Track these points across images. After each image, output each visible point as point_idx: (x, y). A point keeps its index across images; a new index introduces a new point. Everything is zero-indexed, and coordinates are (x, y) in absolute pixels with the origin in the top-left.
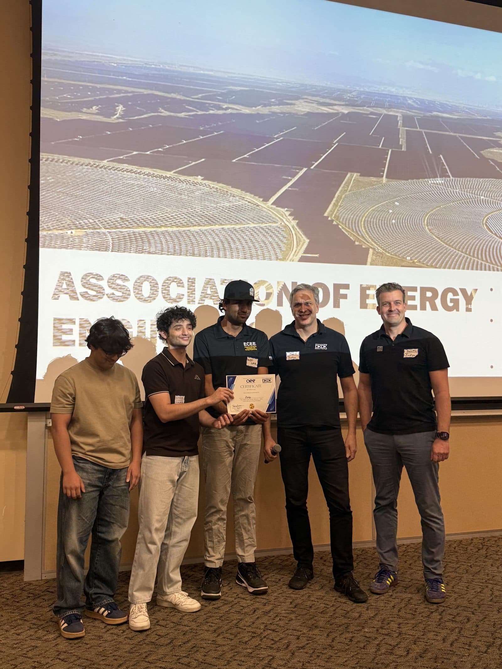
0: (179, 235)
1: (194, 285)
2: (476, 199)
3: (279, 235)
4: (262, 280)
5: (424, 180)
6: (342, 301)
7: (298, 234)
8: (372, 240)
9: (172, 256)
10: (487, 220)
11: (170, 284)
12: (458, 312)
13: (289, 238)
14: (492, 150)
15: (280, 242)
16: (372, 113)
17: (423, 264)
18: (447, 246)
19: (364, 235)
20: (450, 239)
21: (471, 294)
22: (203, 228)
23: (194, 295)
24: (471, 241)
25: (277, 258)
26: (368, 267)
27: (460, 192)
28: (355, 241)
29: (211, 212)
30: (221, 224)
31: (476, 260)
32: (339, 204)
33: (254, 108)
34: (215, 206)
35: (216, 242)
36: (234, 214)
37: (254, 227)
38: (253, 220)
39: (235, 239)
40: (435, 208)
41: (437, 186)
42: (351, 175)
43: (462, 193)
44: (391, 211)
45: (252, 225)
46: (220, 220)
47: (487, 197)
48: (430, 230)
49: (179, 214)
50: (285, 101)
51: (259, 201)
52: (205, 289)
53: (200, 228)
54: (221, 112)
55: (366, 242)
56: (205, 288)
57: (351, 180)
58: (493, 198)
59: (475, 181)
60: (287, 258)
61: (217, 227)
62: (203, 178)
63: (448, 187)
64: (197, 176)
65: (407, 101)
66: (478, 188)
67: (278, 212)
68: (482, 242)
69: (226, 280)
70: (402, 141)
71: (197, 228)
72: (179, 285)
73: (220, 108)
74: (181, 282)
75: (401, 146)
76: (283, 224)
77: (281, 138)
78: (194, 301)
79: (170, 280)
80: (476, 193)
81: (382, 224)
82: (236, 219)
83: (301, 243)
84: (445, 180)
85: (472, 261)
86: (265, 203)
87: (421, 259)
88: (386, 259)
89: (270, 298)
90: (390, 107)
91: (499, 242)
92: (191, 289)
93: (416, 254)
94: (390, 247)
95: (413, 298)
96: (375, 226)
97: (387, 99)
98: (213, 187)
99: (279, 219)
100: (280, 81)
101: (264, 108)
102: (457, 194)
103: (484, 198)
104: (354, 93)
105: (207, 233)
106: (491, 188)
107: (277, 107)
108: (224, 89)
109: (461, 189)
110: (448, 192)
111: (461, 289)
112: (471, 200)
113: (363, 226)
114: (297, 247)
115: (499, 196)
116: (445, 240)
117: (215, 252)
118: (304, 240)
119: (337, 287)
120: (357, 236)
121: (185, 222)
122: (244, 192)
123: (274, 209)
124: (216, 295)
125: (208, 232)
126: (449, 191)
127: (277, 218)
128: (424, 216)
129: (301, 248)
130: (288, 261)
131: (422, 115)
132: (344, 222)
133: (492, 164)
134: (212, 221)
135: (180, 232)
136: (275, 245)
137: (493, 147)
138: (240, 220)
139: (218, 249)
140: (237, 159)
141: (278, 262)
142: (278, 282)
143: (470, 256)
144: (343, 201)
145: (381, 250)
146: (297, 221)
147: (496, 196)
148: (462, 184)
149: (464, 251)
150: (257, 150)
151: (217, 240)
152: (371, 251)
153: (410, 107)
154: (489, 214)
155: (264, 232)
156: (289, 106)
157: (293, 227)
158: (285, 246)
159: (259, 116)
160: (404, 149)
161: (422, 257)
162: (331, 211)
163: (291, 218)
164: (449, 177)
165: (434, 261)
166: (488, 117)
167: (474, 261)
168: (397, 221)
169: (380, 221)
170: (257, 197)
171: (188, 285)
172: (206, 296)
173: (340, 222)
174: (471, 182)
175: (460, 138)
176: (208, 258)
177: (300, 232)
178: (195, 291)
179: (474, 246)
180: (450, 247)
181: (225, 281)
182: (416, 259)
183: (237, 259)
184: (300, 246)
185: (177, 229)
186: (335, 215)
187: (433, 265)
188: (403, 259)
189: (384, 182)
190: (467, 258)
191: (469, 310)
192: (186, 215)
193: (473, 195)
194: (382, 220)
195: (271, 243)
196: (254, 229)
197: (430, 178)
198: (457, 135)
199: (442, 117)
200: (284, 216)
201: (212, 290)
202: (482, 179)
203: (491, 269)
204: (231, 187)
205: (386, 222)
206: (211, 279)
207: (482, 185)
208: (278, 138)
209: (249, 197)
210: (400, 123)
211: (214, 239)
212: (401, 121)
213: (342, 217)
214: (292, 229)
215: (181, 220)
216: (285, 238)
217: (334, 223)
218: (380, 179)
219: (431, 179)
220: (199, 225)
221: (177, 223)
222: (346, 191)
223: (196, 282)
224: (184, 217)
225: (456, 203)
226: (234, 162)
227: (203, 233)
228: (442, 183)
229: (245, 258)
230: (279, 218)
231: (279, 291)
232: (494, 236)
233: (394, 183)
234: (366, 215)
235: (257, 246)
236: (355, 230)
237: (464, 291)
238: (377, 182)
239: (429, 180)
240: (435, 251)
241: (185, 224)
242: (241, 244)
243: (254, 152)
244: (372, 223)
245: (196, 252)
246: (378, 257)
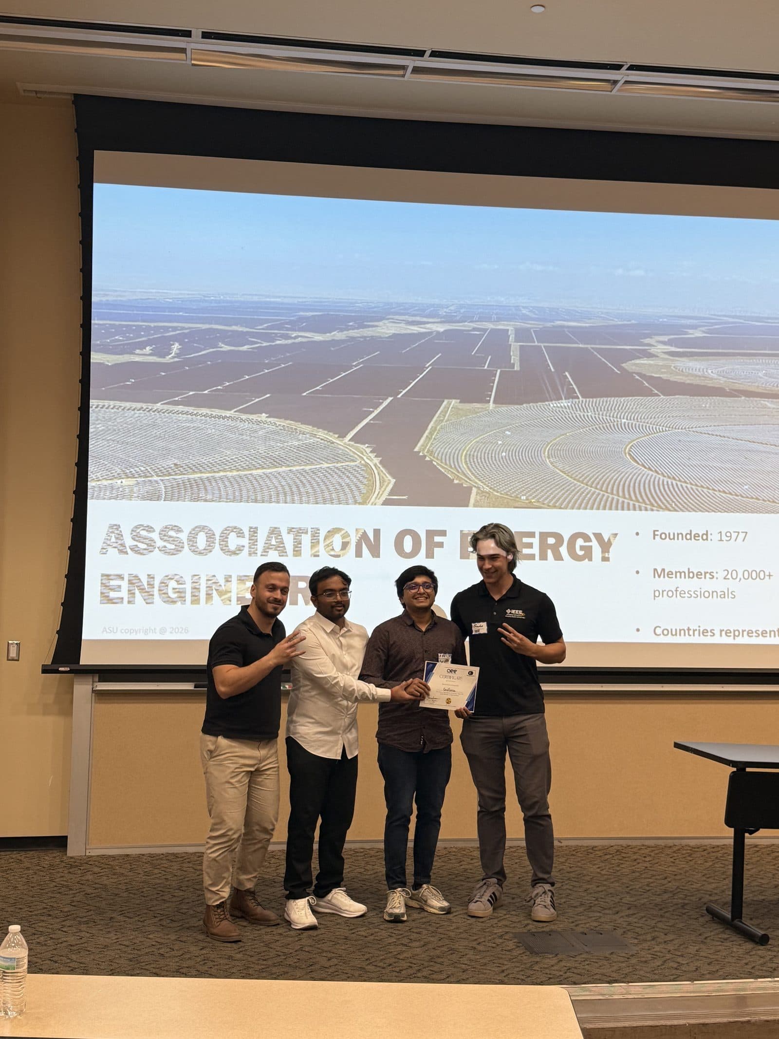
0: (239, 480)
1: (256, 535)
2: (615, 424)
3: (358, 475)
4: (336, 528)
5: (544, 403)
6: (436, 550)
7: (382, 474)
8: (476, 477)
10: (631, 448)
11: (229, 535)
12: (591, 562)
13: (370, 478)
14: (637, 361)
15: (359, 484)
16: (474, 329)
17: (544, 504)
18: (576, 482)
19: (465, 472)
20: (580, 473)
21: (609, 539)
22: (267, 471)
23: (256, 547)
24: (608, 474)
25: (356, 502)
26: (470, 509)
27: (593, 416)
28: (453, 480)
29: (276, 453)
30: (288, 466)
31: (616, 497)
32: (433, 437)
33: (328, 334)
34: (282, 445)
35: (282, 486)
36: (304, 454)
37: (328, 467)
38: (327, 459)
39: (305, 481)
40: (559, 437)
41: (561, 410)
42: (448, 402)
43: (595, 417)
44: (500, 442)
45: (326, 465)
46: (287, 461)
47: (630, 419)
48: (552, 463)
49: (240, 457)
50: (365, 323)
51: (335, 438)
52: (269, 539)
53: (264, 470)
54: (290, 341)
55: (468, 481)
56: (269, 538)
57: (448, 408)
58: (639, 420)
59: (613, 401)
60: (367, 502)
61: (284, 469)
62: (267, 415)
63: (577, 411)
64: (261, 414)
65: (520, 310)
66: (618, 409)
67: (357, 449)
68: (625, 475)
69: (293, 528)
70: (515, 359)
71: (260, 472)
72: (239, 535)
73: (287, 337)
74: (242, 532)
75: (514, 364)
76: (363, 462)
77: (361, 365)
78: (257, 553)
79: (229, 530)
80: (615, 416)
81: (488, 458)
82: (306, 459)
83: (386, 484)
84: (572, 403)
85: (610, 499)
86: (341, 439)
87: (540, 498)
88: (494, 499)
89: (347, 548)
90: (499, 320)
91: (648, 475)
92: (253, 540)
93: (534, 492)
94: (500, 484)
95: (530, 545)
96: (479, 461)
97: (495, 311)
98: (280, 425)
99: (358, 458)
100: (359, 302)
101: (340, 333)
102: (589, 418)
103: (627, 422)
104: (452, 308)
105: (272, 477)
106: (636, 408)
107: (356, 331)
108: (293, 316)
109: (594, 411)
110: (576, 416)
111: (594, 534)
112: (608, 425)
113: (463, 461)
114: (380, 489)
115: (647, 418)
116: (572, 474)
117: (281, 497)
118: (389, 480)
119: (431, 534)
120: (456, 473)
121: (247, 466)
122: (315, 428)
123: (352, 446)
124: (282, 545)
125: (273, 475)
126: (578, 415)
127: (356, 456)
128: (545, 446)
129: (385, 489)
130: (369, 506)
131: (541, 326)
132: (439, 458)
133: (637, 379)
134: (277, 463)
135: (241, 477)
136: (353, 488)
137: (639, 358)
138: (312, 460)
139: (285, 494)
140: (308, 392)
141: (357, 506)
142: (357, 530)
143: (607, 493)
144: (438, 433)
145: (487, 489)
146: (380, 459)
147: (644, 418)
148: (596, 405)
149: (598, 487)
150: (331, 381)
151: (284, 483)
152: (474, 490)
153: (525, 318)
154: (634, 441)
155: (340, 473)
156: (370, 329)
157: (375, 465)
158: (366, 487)
159: (334, 342)
160: (517, 368)
161: (543, 496)
162: (423, 446)
163: (372, 455)
164: (578, 398)
165: (557, 501)
166: (633, 322)
167: (613, 499)
168: (509, 454)
169: (486, 455)
170: (331, 434)
171: (249, 534)
172: (271, 547)
173: (434, 457)
174: (608, 403)
175: (592, 351)
176: (273, 504)
177: (384, 471)
178: (257, 542)
179: (612, 481)
180: (579, 483)
181: (293, 530)
182: (533, 498)
183: (307, 505)
184: (384, 487)
185: (238, 473)
186: (429, 449)
187: (557, 505)
188: (517, 499)
189: (491, 408)
190: (603, 495)
191: (605, 559)
192: (247, 457)
193: (612, 419)
194: (488, 453)
196: (328, 470)
197: (552, 401)
198: (589, 346)
199: (568, 327)
200: (365, 454)
202: (624, 398)
203: (637, 509)
204: (300, 423)
205: (493, 455)
206: (276, 528)
207: (623, 405)
208: (357, 365)
209: (321, 433)
210: (512, 338)
211: (280, 482)
212: (514, 336)
213: (437, 452)
214: (374, 468)
215: (242, 463)
216: (366, 478)
217: (427, 459)
218: (486, 405)
219: (554, 402)
220: (263, 468)
221: (237, 467)
222: (442, 421)
223: (258, 532)
224: (246, 460)
225: (587, 429)
226: (305, 396)
228: (568, 405)
229: (317, 503)
230: (358, 455)
231: (358, 540)
232: (641, 467)
233: (504, 408)
234: (468, 448)
235: (332, 489)
236: (453, 466)
237: (599, 536)
238: (482, 408)
239: (550, 403)
240: (559, 488)
241: (247, 467)
242: (313, 487)
243: (328, 383)
244: (475, 457)
245: (259, 498)
246: (484, 497)
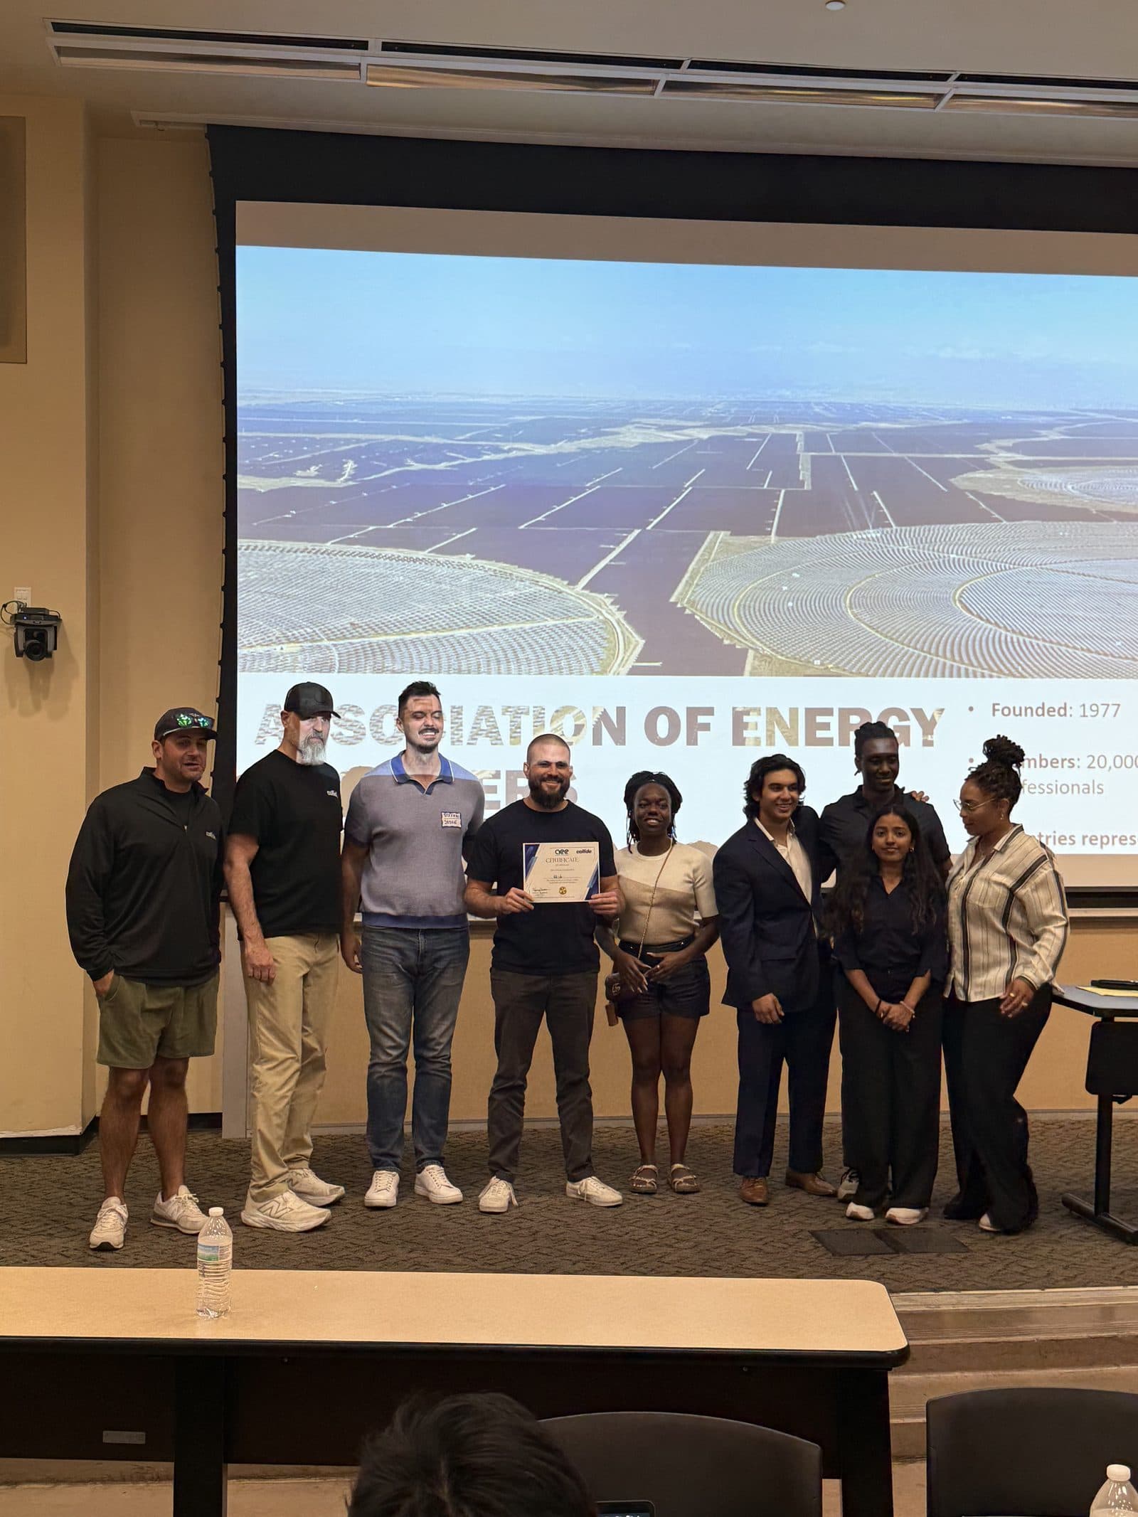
0: (437, 643)
1: (460, 716)
2: (941, 561)
3: (595, 635)
4: (566, 706)
5: (844, 534)
6: (701, 734)
7: (627, 634)
8: (753, 635)
10: (962, 593)
13: (611, 639)
14: (971, 475)
15: (596, 647)
16: (750, 435)
17: (844, 670)
18: (888, 640)
19: (738, 628)
20: (893, 628)
21: (933, 717)
22: (474, 631)
23: (460, 732)
24: (932, 629)
25: (592, 671)
26: (746, 678)
27: (911, 550)
28: (723, 639)
29: (486, 607)
30: (502, 624)
31: (942, 660)
32: (695, 582)
33: (553, 446)
34: (493, 597)
35: (494, 651)
36: (523, 607)
37: (555, 625)
38: (552, 615)
39: (524, 645)
40: (865, 579)
41: (867, 542)
42: (715, 535)
43: (914, 552)
44: (785, 588)
45: (551, 622)
46: (500, 617)
47: (962, 554)
48: (855, 615)
49: (438, 612)
50: (602, 430)
51: (562, 586)
52: (478, 722)
53: (470, 631)
54: (501, 456)
55: (743, 640)
57: (715, 543)
58: (974, 555)
59: (939, 530)
60: (608, 670)
61: (496, 628)
62: (474, 556)
63: (889, 544)
64: (465, 554)
65: (812, 408)
66: (945, 540)
67: (593, 599)
68: (954, 630)
69: (510, 707)
70: (805, 474)
71: (464, 632)
73: (497, 450)
75: (803, 482)
76: (601, 617)
77: (598, 487)
78: (461, 741)
80: (940, 550)
81: (769, 609)
82: (525, 615)
83: (632, 646)
84: (883, 533)
85: (934, 662)
86: (572, 587)
87: (839, 663)
88: (778, 665)
89: (582, 733)
90: (783, 422)
91: (985, 629)
92: (457, 723)
93: (832, 655)
94: (785, 645)
95: (826, 726)
96: (758, 614)
97: (777, 410)
98: (490, 569)
99: (595, 612)
100: (595, 400)
101: (569, 443)
102: (905, 553)
103: (957, 557)
104: (719, 406)
105: (480, 639)
106: (969, 539)
107: (590, 440)
108: (506, 422)
109: (912, 544)
110: (888, 551)
111: (913, 710)
112: (931, 562)
113: (736, 613)
114: (625, 653)
115: (985, 552)
116: (884, 629)
117: (493, 666)
118: (637, 641)
119: (693, 713)
120: (726, 630)
121: (447, 624)
122: (537, 573)
123: (586, 596)
124: (494, 730)
125: (482, 637)
126: (890, 550)
127: (592, 609)
128: (846, 592)
129: (632, 653)
130: (610, 676)
131: (840, 430)
132: (704, 611)
133: (971, 499)
134: (487, 620)
135: (439, 639)
136: (589, 652)
137: (974, 470)
138: (533, 616)
139: (498, 662)
140: (526, 525)
141: (594, 676)
142: (594, 708)
143: (930, 654)
144: (701, 577)
145: (768, 652)
146: (625, 612)
147: (980, 552)
148: (914, 536)
149: (918, 646)
150: (558, 508)
151: (496, 647)
152: (751, 653)
153: (818, 419)
154: (966, 583)
155: (571, 633)
156: (609, 437)
157: (618, 622)
158: (606, 651)
159: (560, 456)
160: (807, 486)
161: (843, 660)
162: (681, 594)
163: (614, 608)
164: (892, 527)
166: (966, 421)
167: (938, 662)
168: (797, 603)
169: (767, 605)
170: (558, 580)
172: (480, 732)
173: (696, 609)
174: (932, 532)
175: (910, 461)
177: (630, 629)
178: (461, 726)
179: (937, 638)
180: (892, 642)
181: (510, 710)
182: (830, 663)
183: (527, 676)
184: (630, 651)
185: (435, 634)
186: (689, 600)
187: (862, 671)
188: (809, 665)
189: (772, 542)
190: (925, 658)
191: (927, 743)
192: (447, 613)
193: (936, 554)
194: (770, 603)
196: (554, 628)
197: (854, 531)
198: (905, 455)
199: (877, 430)
200: (603, 606)
202: (952, 526)
203: (971, 675)
204: (517, 566)
205: (776, 606)
206: (486, 707)
207: (952, 535)
208: (592, 487)
209: (546, 579)
210: (800, 446)
211: (491, 646)
212: (803, 443)
213: (701, 603)
214: (616, 625)
215: (440, 621)
216: (605, 639)
217: (687, 612)
218: (767, 538)
219: (857, 532)
220: (468, 627)
221: (434, 626)
222: (707, 560)
224: (445, 617)
225: (903, 568)
226: (522, 530)
227: (474, 638)
228: (877, 537)
229: (541, 674)
230: (595, 609)
231: (596, 722)
232: (976, 619)
233: (790, 542)
234: (741, 596)
235: (560, 654)
236: (722, 622)
237: (919, 713)
238: (761, 542)
239: (853, 534)
240: (866, 648)
241: (447, 626)
242: (534, 652)
243: (553, 511)
244: (752, 609)
245: (464, 668)
246: (763, 663)
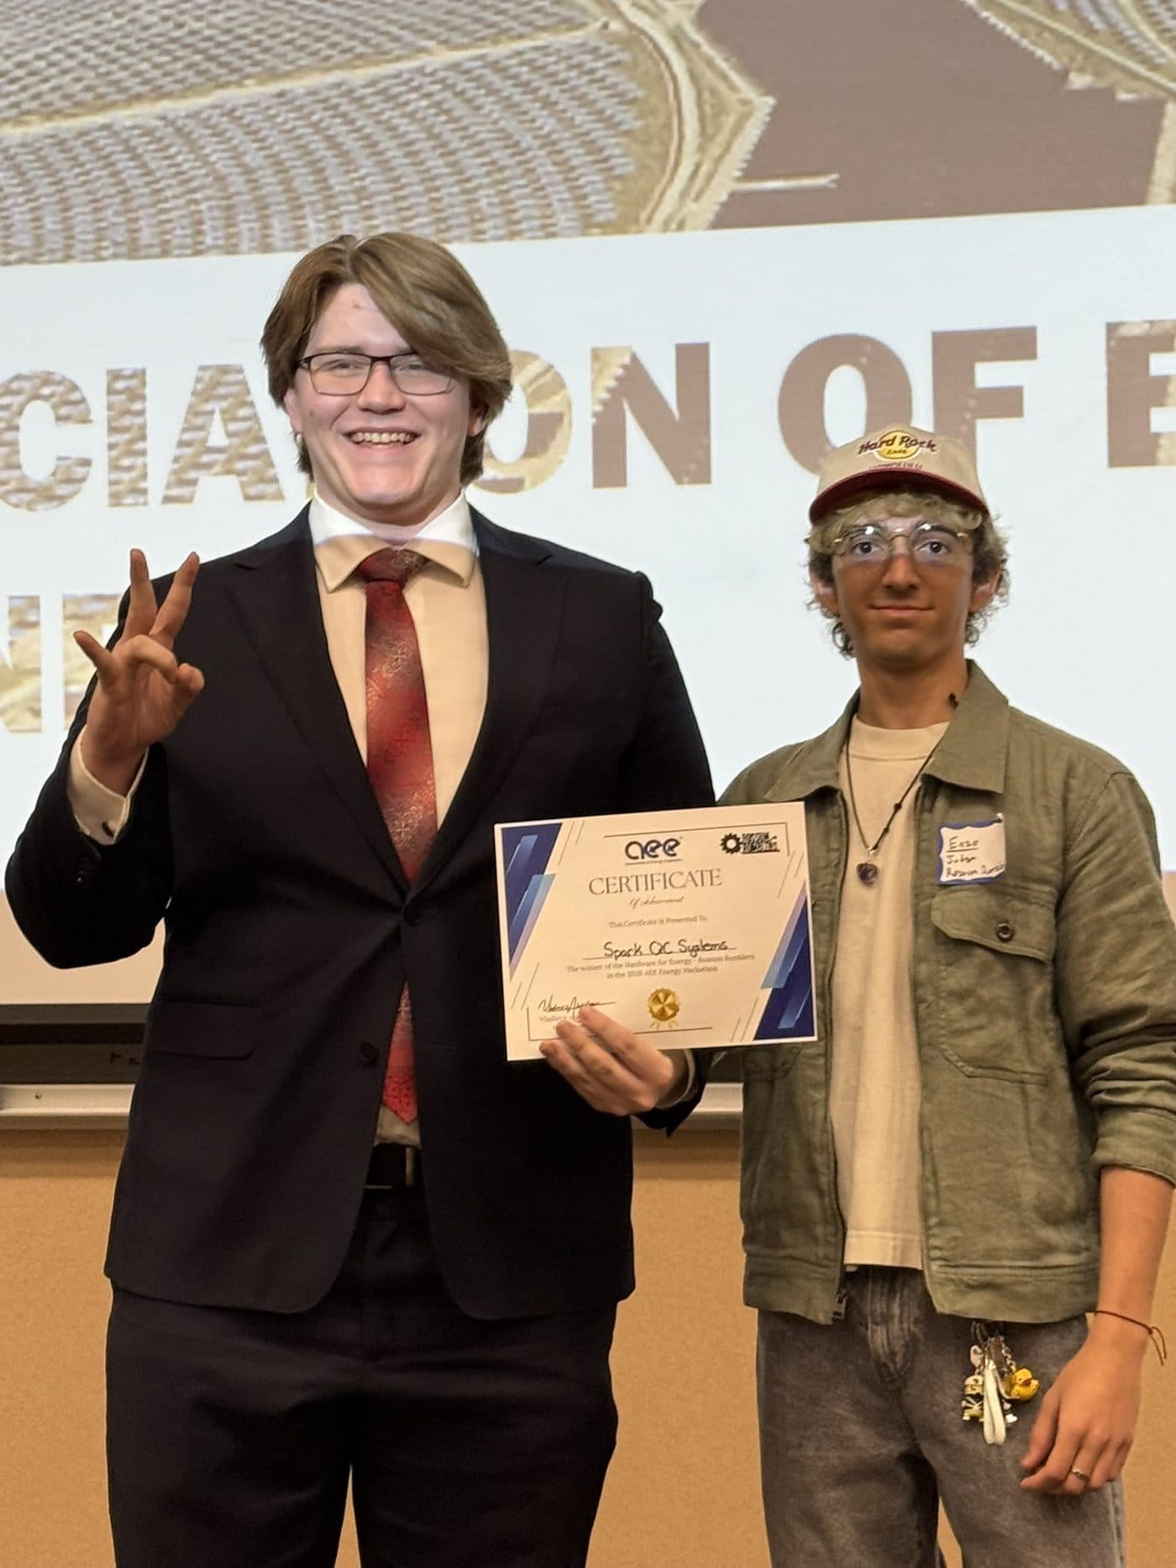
0: (55, 156)
1: (137, 406)
3: (594, 92)
6: (988, 428)
7: (709, 77)
9: (26, 268)
11: (20, 413)
13: (654, 100)
15: (599, 133)
19: (1123, 25)
22: (177, 107)
23: (140, 461)
25: (588, 223)
26: (1154, 215)
28: (1064, 75)
29: (217, 19)
30: (273, 75)
35: (248, 171)
37: (455, 67)
38: (445, 29)
39: (350, 142)
45: (442, 57)
46: (266, 50)
49: (57, 50)
52: (199, 421)
53: (165, 106)
55: (1141, 70)
56: (195, 419)
60: (644, 215)
61: (253, 90)
71: (145, 113)
72: (64, 411)
74: (75, 396)
76: (615, 26)
78: (144, 492)
79: (18, 392)
82: (352, 37)
83: (729, 121)
89: (554, 446)
92: (126, 430)
105: (199, 131)
114: (702, 149)
117: (246, 224)
118: (745, 102)
119: (956, 351)
120: (1079, 38)
121: (88, 89)
124: (254, 449)
125: (206, 124)
129: (727, 148)
130: (651, 234)
134: (222, 65)
135: (62, 142)
136: (575, 153)
138: (376, 39)
139: (262, 207)
141: (596, 240)
142: (596, 355)
151: (253, 158)
155: (508, 88)
157: (677, 36)
158: (636, 147)
171: (110, 407)
172: (205, 459)
176: (213, 261)
177: (720, 61)
178: (143, 438)
184: (721, 139)
185: (47, 127)
192: (89, 49)
195: (548, 142)
196: (452, 77)
201: (233, 427)
206: (225, 370)
211: (237, 155)
214: (668, 49)
215: (67, 78)
216: (633, 102)
220: (160, 94)
221: (47, 98)
223: (148, 391)
224: (83, 64)
227: (179, 131)
231: (604, 403)
236: (1068, 10)
241: (89, 96)
242: (385, 166)
245: (146, 236)
